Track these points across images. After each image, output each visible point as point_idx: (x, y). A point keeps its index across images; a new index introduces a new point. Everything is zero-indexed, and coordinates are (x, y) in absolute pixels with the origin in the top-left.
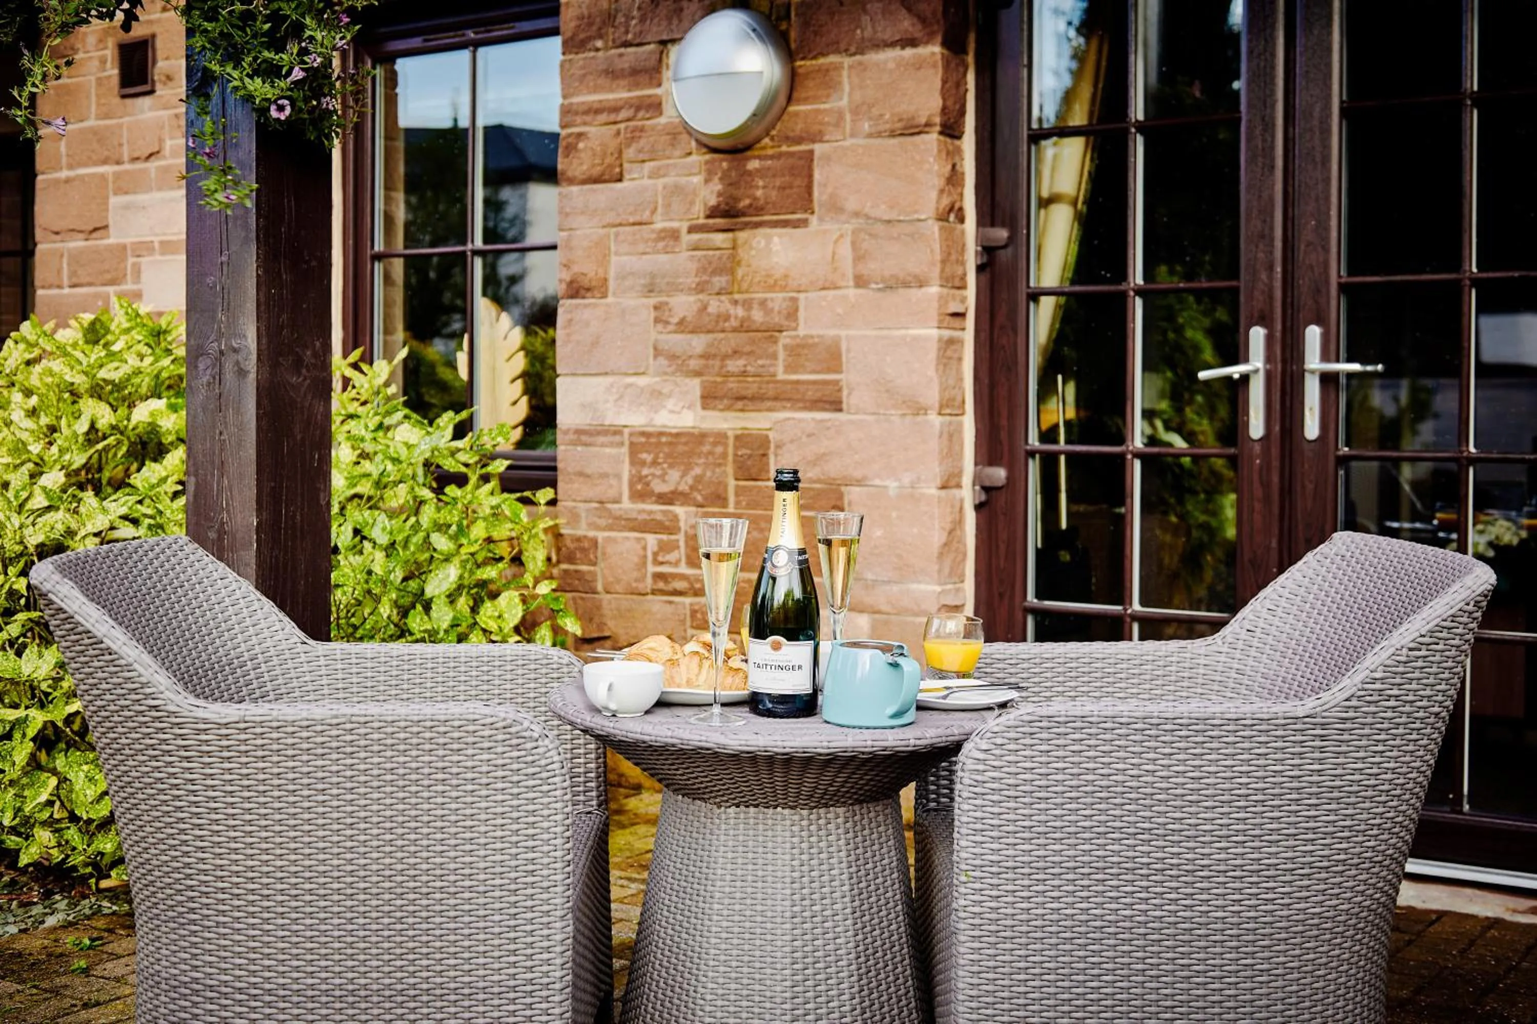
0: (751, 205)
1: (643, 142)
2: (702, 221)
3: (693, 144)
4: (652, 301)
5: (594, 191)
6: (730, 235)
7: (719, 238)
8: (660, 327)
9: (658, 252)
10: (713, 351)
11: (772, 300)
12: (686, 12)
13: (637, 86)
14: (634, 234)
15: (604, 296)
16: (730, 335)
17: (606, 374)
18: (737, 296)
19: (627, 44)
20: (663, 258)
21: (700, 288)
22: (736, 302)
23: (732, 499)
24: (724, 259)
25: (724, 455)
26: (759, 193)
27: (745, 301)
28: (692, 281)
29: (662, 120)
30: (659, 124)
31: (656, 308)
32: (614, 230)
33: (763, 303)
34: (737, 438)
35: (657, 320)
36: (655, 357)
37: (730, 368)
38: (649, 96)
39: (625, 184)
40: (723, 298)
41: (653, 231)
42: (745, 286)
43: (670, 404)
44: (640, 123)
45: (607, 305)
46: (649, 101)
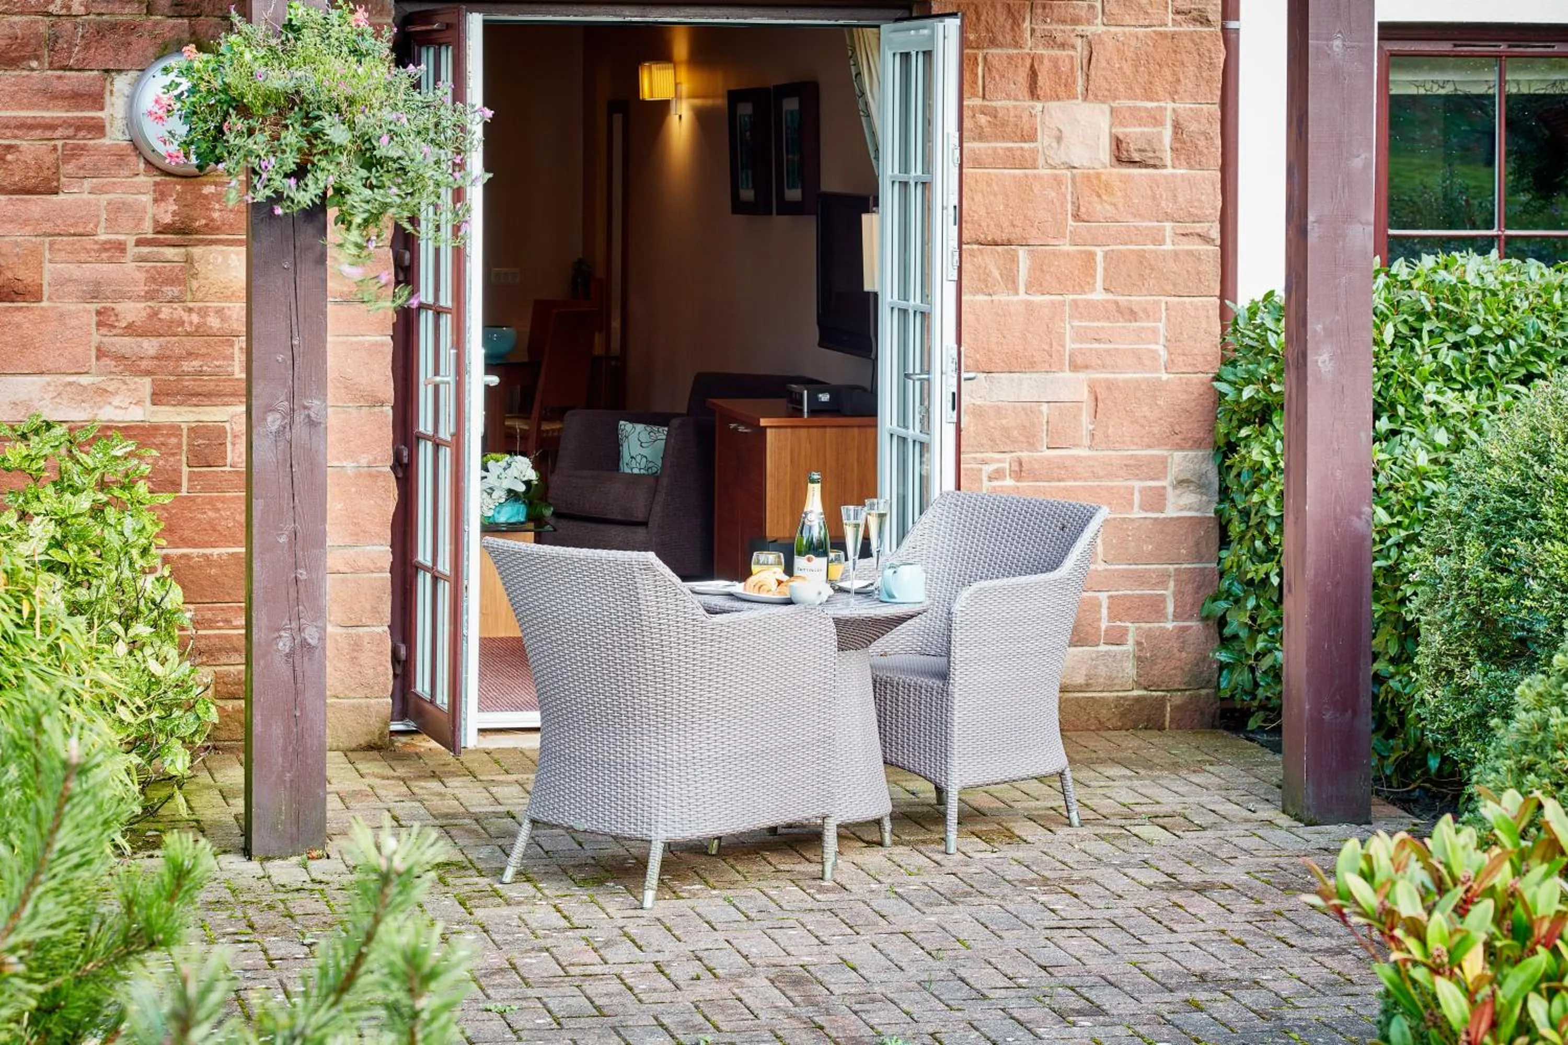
0: (207, 225)
1: (83, 160)
2: (150, 236)
3: (142, 165)
4: (94, 307)
5: (26, 201)
6: (183, 250)
7: (170, 253)
8: (104, 331)
9: (102, 262)
10: (168, 353)
11: (229, 308)
12: (135, 46)
13: (78, 107)
14: (74, 244)
15: (40, 300)
16: (184, 338)
17: (42, 373)
18: (191, 305)
19: (65, 68)
20: (106, 267)
21: (150, 296)
22: (190, 310)
23: (185, 484)
24: (177, 270)
25: (179, 446)
26: (216, 215)
27: (200, 309)
28: (141, 289)
29: (106, 141)
30: (103, 145)
31: (98, 313)
32: (47, 239)
33: (219, 312)
34: (191, 429)
35: (99, 324)
36: (98, 358)
37: (185, 368)
38: (93, 118)
39: (62, 196)
40: (175, 306)
41: (96, 242)
42: (200, 295)
43: (116, 401)
44: (82, 142)
45: (42, 308)
46: (92, 123)
